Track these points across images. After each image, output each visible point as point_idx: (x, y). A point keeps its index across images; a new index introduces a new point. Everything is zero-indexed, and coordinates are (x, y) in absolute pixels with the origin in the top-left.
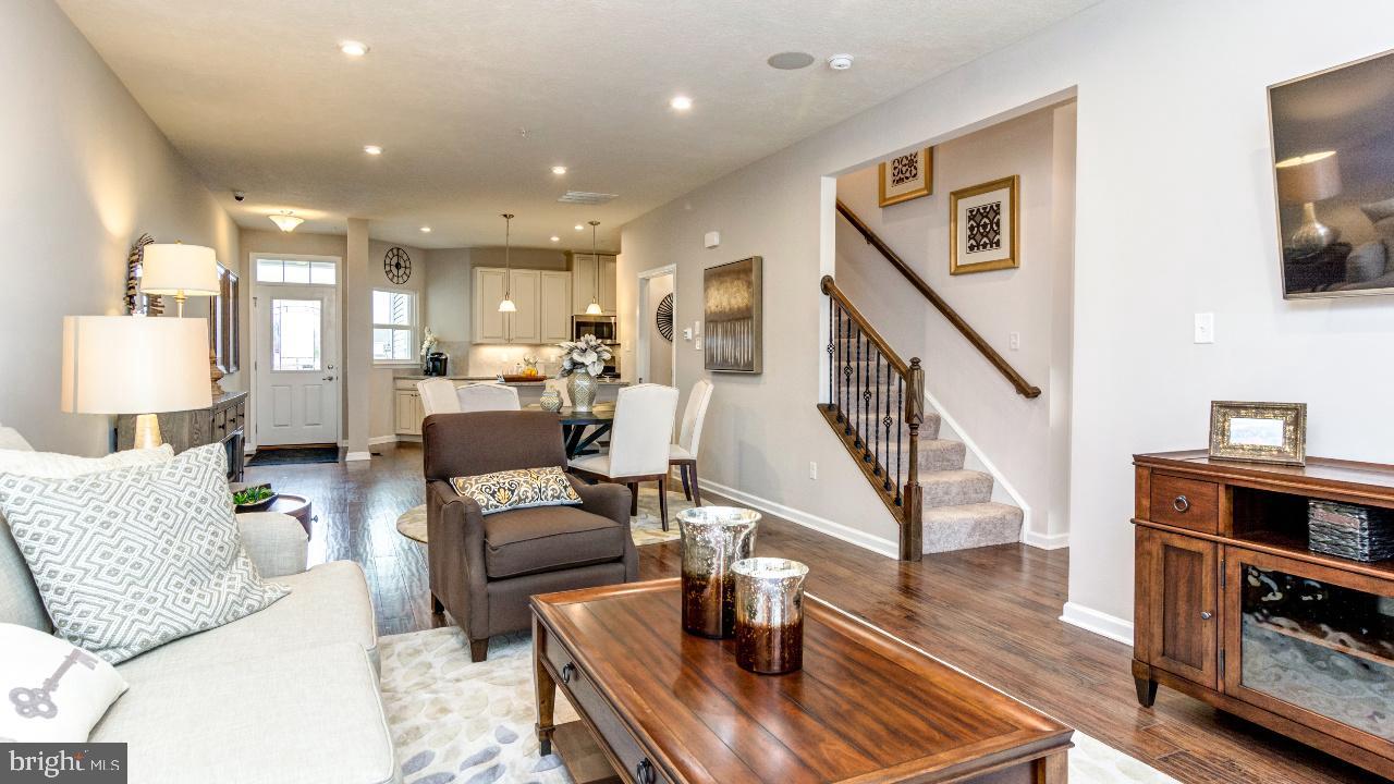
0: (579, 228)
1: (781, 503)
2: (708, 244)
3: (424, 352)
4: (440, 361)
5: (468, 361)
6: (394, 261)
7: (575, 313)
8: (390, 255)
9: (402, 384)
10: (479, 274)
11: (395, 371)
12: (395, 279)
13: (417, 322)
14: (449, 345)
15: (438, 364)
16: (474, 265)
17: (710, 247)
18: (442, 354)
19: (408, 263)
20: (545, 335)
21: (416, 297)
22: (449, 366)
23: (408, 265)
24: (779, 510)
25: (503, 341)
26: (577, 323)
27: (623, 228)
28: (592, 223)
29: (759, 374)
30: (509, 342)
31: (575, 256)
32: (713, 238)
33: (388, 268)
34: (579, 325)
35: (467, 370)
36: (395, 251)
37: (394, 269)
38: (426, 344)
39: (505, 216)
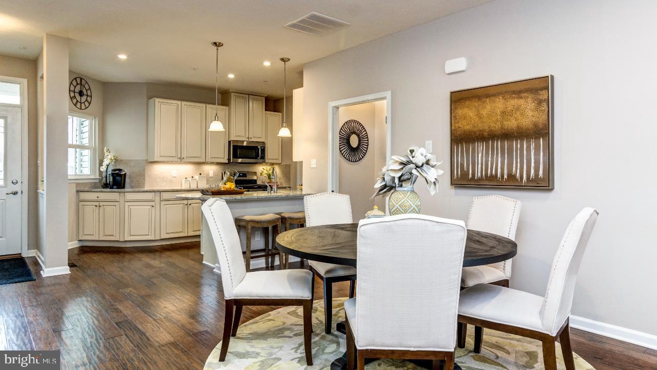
0: (267, 64)
1: (595, 318)
2: (448, 71)
3: (103, 169)
4: (121, 176)
5: (144, 175)
6: (78, 89)
7: (232, 138)
8: (75, 84)
9: (84, 196)
10: (157, 104)
11: (78, 184)
12: (78, 105)
13: (96, 143)
14: (127, 162)
15: (118, 178)
16: (150, 98)
17: (449, 74)
18: (120, 170)
19: (89, 92)
20: (209, 156)
21: (96, 123)
22: (127, 180)
23: (89, 94)
24: (603, 329)
25: (176, 159)
26: (234, 146)
27: (311, 64)
28: (282, 60)
29: (552, 189)
30: (181, 160)
31: (233, 94)
32: (458, 64)
33: (72, 95)
34: (235, 148)
35: (144, 184)
36: (79, 80)
37: (77, 96)
38: (106, 162)
39: (215, 43)
